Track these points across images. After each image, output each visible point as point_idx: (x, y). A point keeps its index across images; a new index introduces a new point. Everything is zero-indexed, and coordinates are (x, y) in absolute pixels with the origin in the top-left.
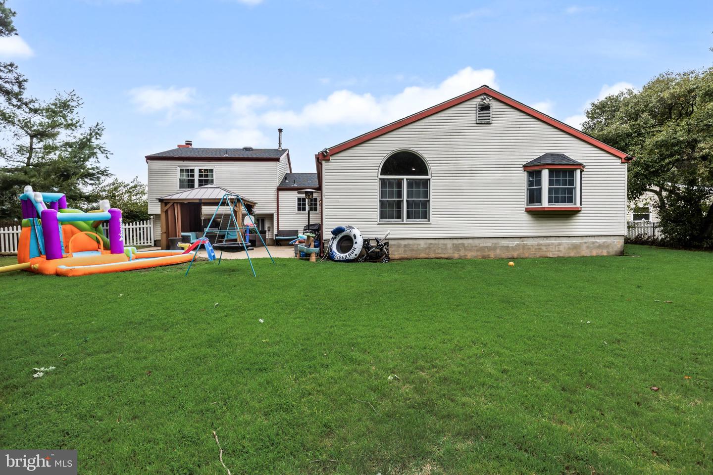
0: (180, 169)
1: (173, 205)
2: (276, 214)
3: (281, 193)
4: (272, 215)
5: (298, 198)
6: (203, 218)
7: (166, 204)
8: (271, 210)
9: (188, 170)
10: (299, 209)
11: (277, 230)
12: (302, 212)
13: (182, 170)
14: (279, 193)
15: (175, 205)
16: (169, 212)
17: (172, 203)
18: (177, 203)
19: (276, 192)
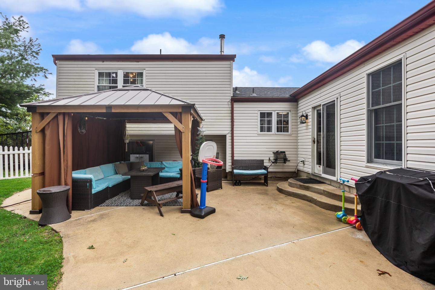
0: (99, 73)
1: (56, 117)
2: (230, 135)
3: (236, 105)
4: (224, 137)
5: (261, 113)
6: (127, 141)
7: (43, 116)
8: (223, 129)
9: (109, 75)
10: (262, 130)
11: (230, 158)
12: (266, 133)
13: (101, 75)
14: (235, 106)
15: (61, 118)
16: (48, 133)
17: (54, 115)
18: (64, 114)
19: (230, 103)
